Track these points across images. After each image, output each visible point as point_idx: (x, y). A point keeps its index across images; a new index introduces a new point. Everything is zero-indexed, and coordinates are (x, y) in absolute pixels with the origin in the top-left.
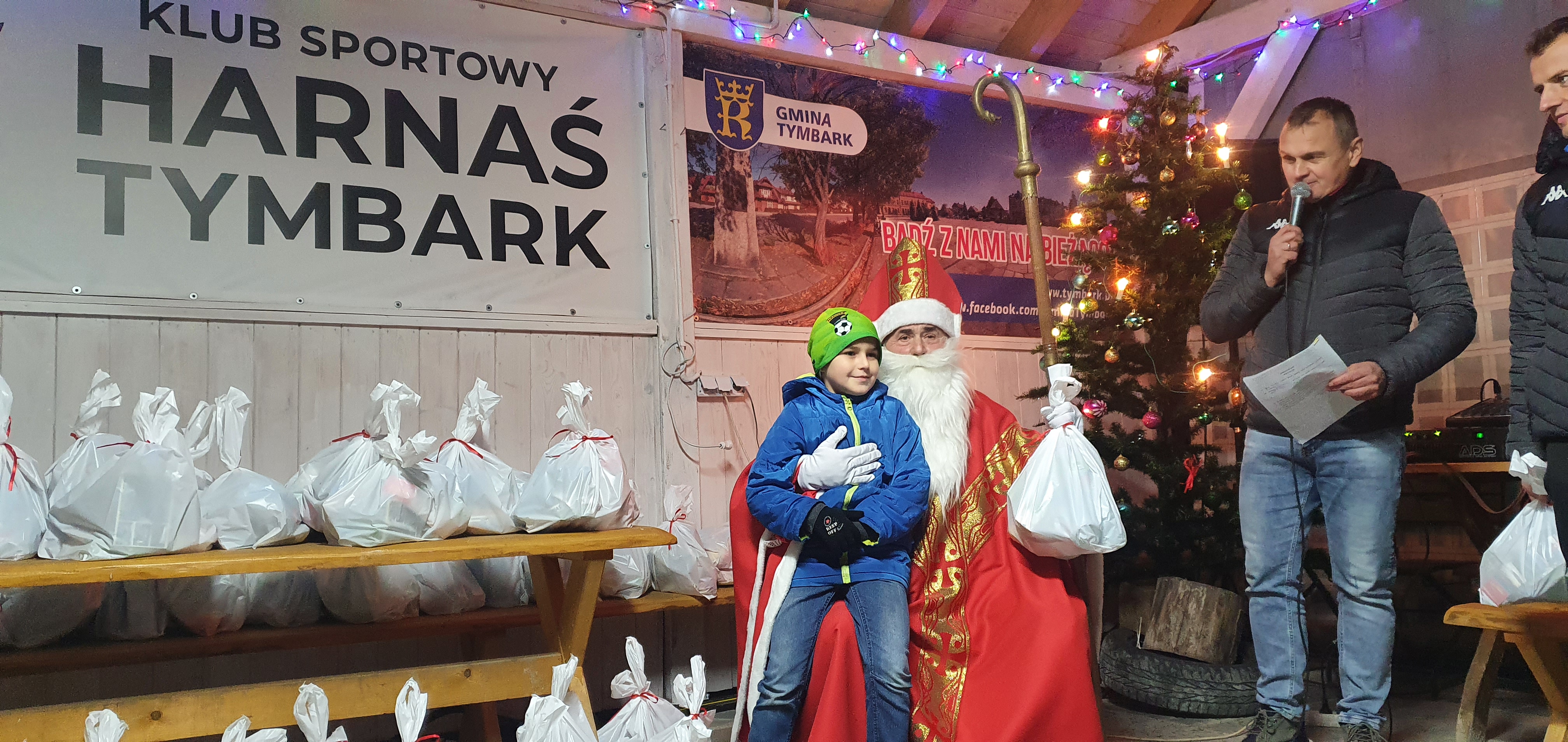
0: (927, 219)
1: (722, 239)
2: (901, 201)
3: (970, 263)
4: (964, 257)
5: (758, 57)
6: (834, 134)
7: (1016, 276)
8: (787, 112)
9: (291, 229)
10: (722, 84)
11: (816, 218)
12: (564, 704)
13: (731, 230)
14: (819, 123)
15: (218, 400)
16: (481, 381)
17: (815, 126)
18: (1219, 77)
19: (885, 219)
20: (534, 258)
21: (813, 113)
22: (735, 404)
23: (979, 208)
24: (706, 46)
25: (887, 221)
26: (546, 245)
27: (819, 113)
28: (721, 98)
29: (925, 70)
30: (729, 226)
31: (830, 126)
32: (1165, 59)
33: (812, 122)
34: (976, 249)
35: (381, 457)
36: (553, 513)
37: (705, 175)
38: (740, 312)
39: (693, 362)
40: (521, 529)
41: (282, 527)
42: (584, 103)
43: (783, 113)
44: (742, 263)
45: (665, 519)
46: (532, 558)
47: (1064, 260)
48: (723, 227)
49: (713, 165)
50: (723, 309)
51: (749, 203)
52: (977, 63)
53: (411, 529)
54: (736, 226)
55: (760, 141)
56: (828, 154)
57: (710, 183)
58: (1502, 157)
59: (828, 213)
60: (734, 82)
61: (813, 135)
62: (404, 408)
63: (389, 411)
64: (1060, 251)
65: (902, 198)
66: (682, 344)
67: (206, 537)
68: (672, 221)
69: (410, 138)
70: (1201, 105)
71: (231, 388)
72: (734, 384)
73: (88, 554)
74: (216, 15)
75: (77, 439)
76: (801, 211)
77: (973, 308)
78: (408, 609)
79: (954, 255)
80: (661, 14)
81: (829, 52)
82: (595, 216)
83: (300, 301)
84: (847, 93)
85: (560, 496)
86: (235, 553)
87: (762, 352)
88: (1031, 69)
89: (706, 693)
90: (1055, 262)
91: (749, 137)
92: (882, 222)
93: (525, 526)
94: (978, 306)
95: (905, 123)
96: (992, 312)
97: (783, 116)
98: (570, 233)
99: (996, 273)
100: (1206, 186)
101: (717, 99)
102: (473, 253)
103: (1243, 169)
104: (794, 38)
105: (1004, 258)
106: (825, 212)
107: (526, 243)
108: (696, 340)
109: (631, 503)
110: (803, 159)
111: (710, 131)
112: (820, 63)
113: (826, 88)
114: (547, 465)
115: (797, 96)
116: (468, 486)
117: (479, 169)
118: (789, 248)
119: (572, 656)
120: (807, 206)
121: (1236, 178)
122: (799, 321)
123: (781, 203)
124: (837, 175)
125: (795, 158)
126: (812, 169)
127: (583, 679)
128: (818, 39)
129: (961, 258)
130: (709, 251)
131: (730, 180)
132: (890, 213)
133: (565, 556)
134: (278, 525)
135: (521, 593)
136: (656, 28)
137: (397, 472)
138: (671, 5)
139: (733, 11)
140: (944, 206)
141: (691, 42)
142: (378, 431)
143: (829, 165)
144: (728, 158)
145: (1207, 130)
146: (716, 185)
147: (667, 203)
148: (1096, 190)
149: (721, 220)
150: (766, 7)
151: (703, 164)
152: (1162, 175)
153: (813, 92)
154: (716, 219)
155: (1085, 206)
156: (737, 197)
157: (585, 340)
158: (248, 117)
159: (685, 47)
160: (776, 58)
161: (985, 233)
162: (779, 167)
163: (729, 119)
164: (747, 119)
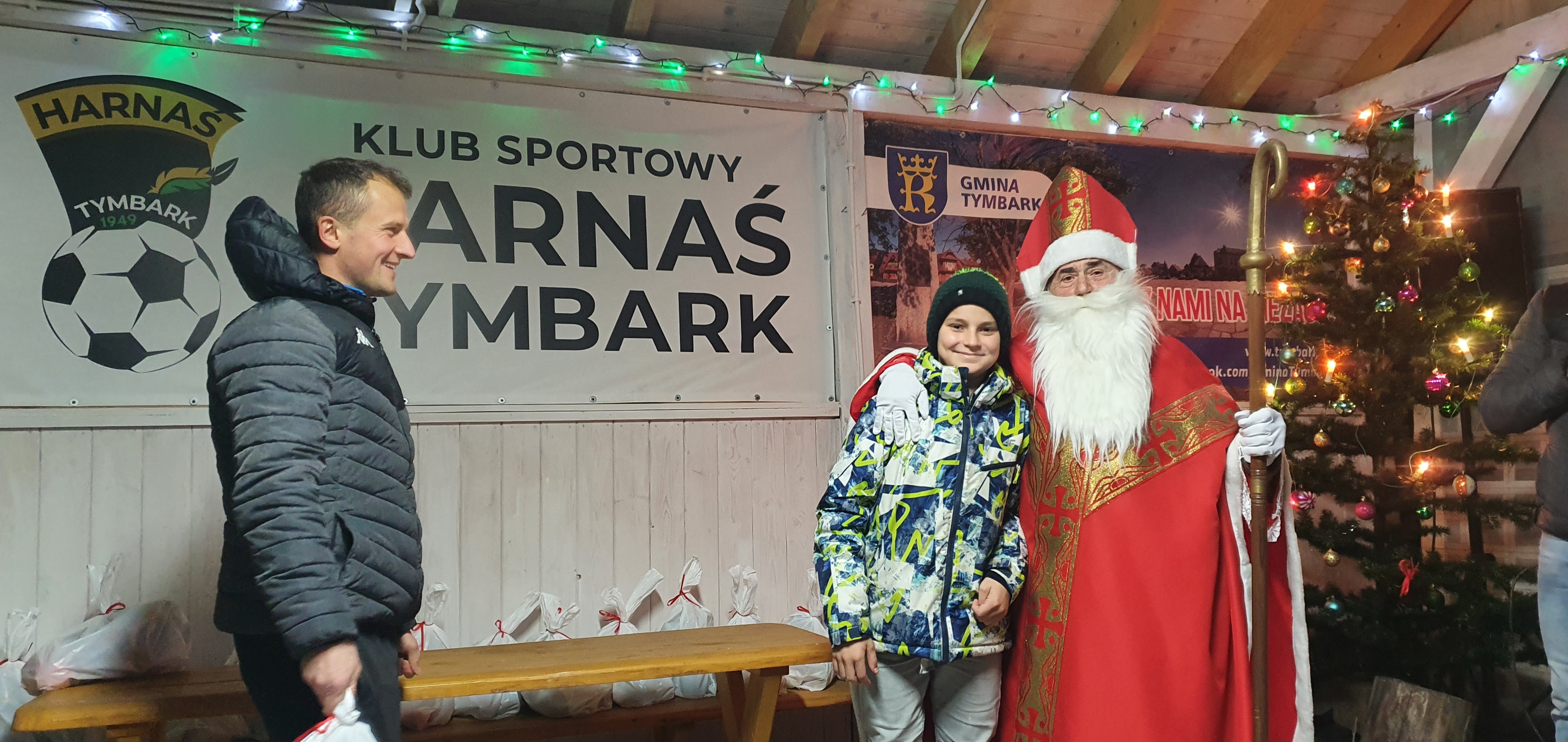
1: (904, 316)
3: (1169, 325)
5: (942, 129)
6: (1022, 200)
7: (1223, 336)
8: (972, 181)
9: (492, 332)
10: (904, 159)
13: (914, 306)
14: (1005, 190)
17: (1001, 193)
18: (1449, 118)
20: (720, 347)
21: (999, 180)
23: (1181, 267)
24: (887, 122)
26: (732, 334)
27: (1006, 180)
28: (903, 173)
29: (1119, 128)
30: (911, 302)
31: (1017, 192)
33: (999, 190)
34: (1179, 310)
37: (886, 253)
42: (767, 190)
43: (968, 183)
47: (1274, 316)
48: (906, 304)
49: (895, 242)
51: (932, 278)
52: (1175, 116)
54: (917, 303)
55: (943, 213)
56: (1015, 220)
57: (892, 260)
60: (917, 156)
61: (1000, 203)
64: (1269, 307)
68: (855, 302)
69: (602, 239)
74: (421, 133)
78: (602, 702)
80: (842, 95)
81: (1016, 117)
82: (779, 302)
83: (502, 400)
84: (1035, 157)
88: (1235, 119)
91: (933, 210)
97: (967, 186)
98: (754, 320)
99: (1199, 334)
100: (1426, 257)
101: (900, 174)
102: (662, 345)
103: (1468, 238)
104: (978, 109)
105: (1208, 318)
107: (713, 332)
110: (989, 228)
111: (892, 208)
112: (1007, 129)
113: (1013, 153)
115: (982, 165)
117: (667, 263)
121: (1461, 247)
125: (981, 227)
126: (999, 237)
128: (1006, 106)
130: (891, 329)
131: (913, 256)
135: (710, 683)
136: (838, 110)
138: (852, 86)
139: (914, 88)
141: (874, 120)
143: (1017, 232)
144: (911, 234)
145: (1427, 193)
146: (898, 262)
147: (849, 284)
148: (1302, 261)
149: (903, 297)
150: (949, 79)
151: (885, 242)
152: (1375, 244)
153: (1000, 159)
154: (898, 296)
155: (1290, 277)
156: (921, 273)
157: (769, 424)
158: (451, 229)
159: (867, 125)
160: (960, 128)
161: (1188, 293)
162: (965, 238)
163: (912, 194)
164: (928, 192)
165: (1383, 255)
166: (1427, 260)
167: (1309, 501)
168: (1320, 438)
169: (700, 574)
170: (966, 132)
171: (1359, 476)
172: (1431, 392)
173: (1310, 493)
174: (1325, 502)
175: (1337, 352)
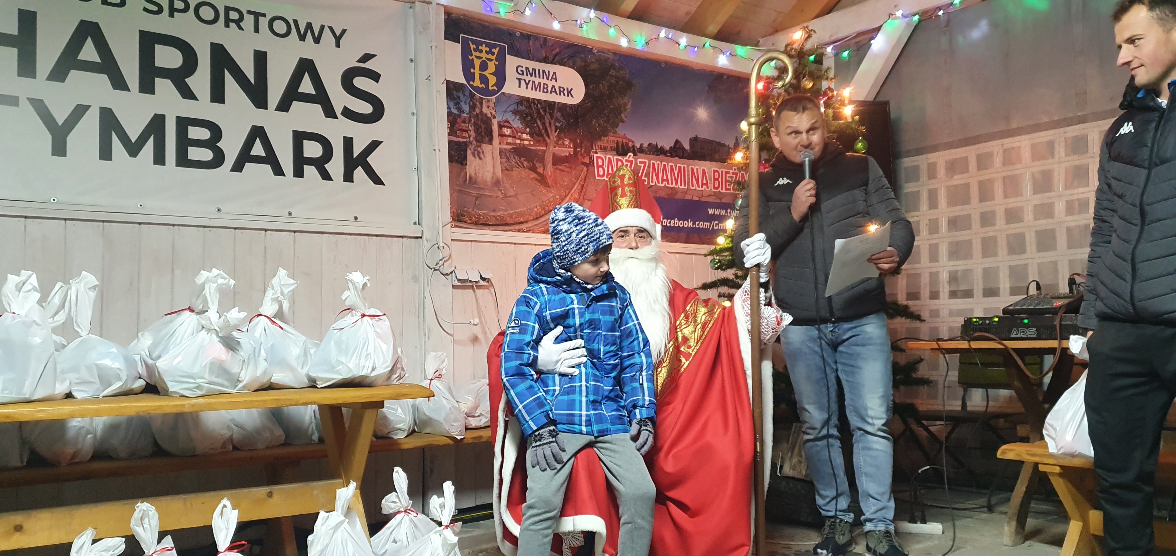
0: (629, 154)
1: (473, 165)
2: (610, 140)
3: (660, 188)
4: (656, 183)
5: (502, 27)
6: (560, 88)
7: (694, 199)
8: (524, 69)
9: (133, 149)
10: (474, 46)
11: (545, 151)
12: (344, 518)
13: (480, 158)
14: (548, 79)
15: (72, 282)
16: (282, 270)
17: (545, 81)
18: (845, 54)
19: (596, 153)
20: (326, 176)
21: (544, 71)
22: (481, 291)
23: (667, 148)
24: (462, 17)
25: (599, 155)
26: (336, 166)
27: (549, 72)
28: (473, 57)
29: (629, 41)
30: (478, 155)
31: (556, 81)
32: (807, 39)
33: (543, 78)
34: (665, 178)
35: (203, 327)
36: (338, 372)
37: (460, 116)
38: (486, 221)
39: (449, 259)
40: (313, 385)
41: (123, 381)
42: (367, 57)
43: (521, 71)
44: (489, 183)
45: (426, 378)
46: (321, 407)
47: (729, 187)
48: (474, 156)
49: (466, 108)
50: (473, 218)
51: (494, 139)
52: (667, 38)
53: (226, 383)
54: (484, 157)
55: (502, 91)
56: (555, 102)
57: (464, 122)
58: (1045, 119)
59: (555, 147)
60: (484, 45)
61: (544, 88)
62: (222, 291)
63: (210, 292)
64: (726, 181)
65: (610, 138)
66: (441, 244)
67: (61, 389)
68: (435, 150)
69: (230, 81)
70: (831, 74)
71: (83, 272)
72: (481, 276)
76: (534, 145)
78: (224, 445)
79: (649, 182)
81: (556, 25)
82: (374, 145)
83: (141, 205)
84: (571, 57)
85: (343, 360)
86: (84, 401)
87: (503, 252)
89: (456, 510)
90: (722, 189)
91: (495, 88)
92: (595, 155)
93: (315, 382)
95: (613, 81)
96: (676, 225)
97: (521, 73)
98: (354, 157)
99: (679, 196)
101: (470, 58)
102: (278, 171)
103: (861, 122)
104: (531, 14)
105: (685, 185)
106: (552, 147)
107: (320, 164)
108: (452, 242)
109: (399, 365)
110: (535, 106)
111: (465, 82)
112: (550, 33)
113: (554, 53)
114: (333, 335)
115: (531, 58)
116: (272, 350)
117: (284, 106)
118: (525, 173)
119: (352, 481)
120: (538, 141)
121: (856, 129)
122: (531, 228)
123: (519, 139)
124: (561, 119)
125: (530, 106)
126: (543, 113)
127: (360, 499)
128: (549, 15)
129: (654, 184)
131: (480, 120)
132: (601, 149)
133: (347, 405)
134: (120, 379)
135: (312, 434)
136: (424, 2)
137: (216, 339)
140: (641, 145)
141: (452, 14)
142: (201, 307)
143: (555, 111)
144: (478, 103)
145: (835, 93)
146: (469, 124)
147: (430, 134)
149: (472, 150)
151: (459, 107)
153: (544, 56)
154: (468, 150)
156: (485, 133)
157: (365, 240)
158: (99, 61)
159: (446, 17)
160: (516, 28)
161: (671, 166)
162: (518, 111)
163: (479, 74)
164: (493, 74)
170: (520, 32)
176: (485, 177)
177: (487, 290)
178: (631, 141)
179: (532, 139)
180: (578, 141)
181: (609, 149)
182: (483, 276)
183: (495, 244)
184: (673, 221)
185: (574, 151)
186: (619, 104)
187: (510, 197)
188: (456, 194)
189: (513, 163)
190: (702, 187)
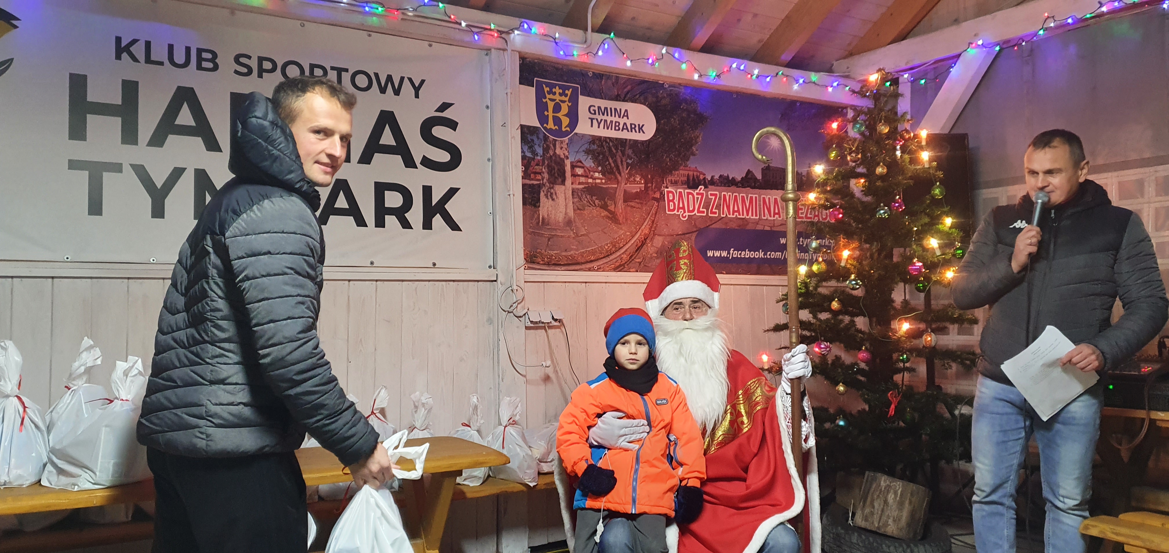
0: (700, 187)
1: (546, 206)
2: (681, 174)
3: (731, 220)
5: (576, 69)
6: (631, 124)
7: (765, 229)
8: (596, 109)
10: (548, 89)
11: (616, 188)
13: (553, 200)
14: (619, 117)
17: (617, 119)
18: (922, 82)
19: (668, 188)
20: (406, 225)
21: (616, 109)
22: (554, 331)
23: (739, 178)
24: (536, 61)
26: (416, 215)
27: (620, 110)
28: (547, 100)
29: (700, 76)
30: (551, 196)
31: (628, 118)
33: (615, 116)
34: (736, 209)
37: (533, 159)
38: (558, 261)
39: (522, 301)
42: (445, 106)
43: (593, 110)
44: (561, 224)
48: (547, 197)
49: (540, 151)
50: (546, 259)
51: (567, 179)
52: (739, 69)
54: (557, 197)
55: (575, 131)
56: (626, 140)
57: (537, 165)
59: (626, 184)
60: (557, 87)
61: (615, 126)
65: (681, 172)
66: (515, 287)
68: (509, 195)
70: (909, 117)
72: (553, 316)
73: (78, 486)
74: (171, 47)
75: (69, 389)
76: (605, 183)
77: (733, 253)
79: (719, 214)
80: (504, 38)
81: (629, 63)
82: (452, 192)
84: (641, 94)
87: (575, 292)
88: (780, 73)
89: (529, 548)
91: (568, 129)
92: (666, 190)
94: (736, 252)
95: (684, 115)
96: (747, 257)
97: (593, 112)
98: (433, 205)
99: (750, 227)
100: (910, 181)
101: (544, 100)
102: (361, 222)
103: (939, 168)
104: (602, 55)
105: (756, 216)
106: (623, 184)
107: (401, 213)
108: (526, 284)
110: (607, 145)
111: (539, 125)
112: (622, 72)
113: (626, 90)
115: (604, 97)
117: (366, 158)
118: (596, 212)
120: (610, 180)
121: (933, 174)
122: (602, 266)
123: (591, 178)
124: (633, 156)
125: (602, 143)
126: (614, 151)
128: (621, 54)
129: (725, 216)
130: (536, 216)
131: (553, 162)
132: (672, 183)
136: (500, 49)
138: (511, 32)
139: (557, 35)
140: (712, 177)
141: (526, 58)
143: (627, 148)
144: (551, 145)
145: (912, 135)
146: (542, 166)
147: (505, 180)
148: (828, 179)
149: (545, 192)
150: (582, 31)
151: (533, 151)
152: (877, 169)
153: (616, 93)
154: (542, 191)
155: (819, 190)
156: (558, 175)
157: (443, 285)
158: (194, 124)
159: (521, 62)
160: (589, 68)
161: (743, 197)
162: (590, 150)
163: (553, 116)
164: (566, 115)
165: (882, 177)
166: (911, 182)
167: (828, 349)
168: (835, 305)
169: (388, 398)
170: (593, 73)
171: (860, 331)
172: (910, 274)
173: (828, 343)
174: (837, 351)
175: (850, 245)
176: (557, 218)
177: (559, 330)
178: (701, 173)
179: (604, 178)
180: (649, 177)
181: (680, 182)
182: (555, 318)
183: (567, 284)
184: (744, 252)
185: (645, 186)
186: (690, 138)
187: (582, 235)
188: (529, 235)
189: (585, 202)
190: (774, 216)
